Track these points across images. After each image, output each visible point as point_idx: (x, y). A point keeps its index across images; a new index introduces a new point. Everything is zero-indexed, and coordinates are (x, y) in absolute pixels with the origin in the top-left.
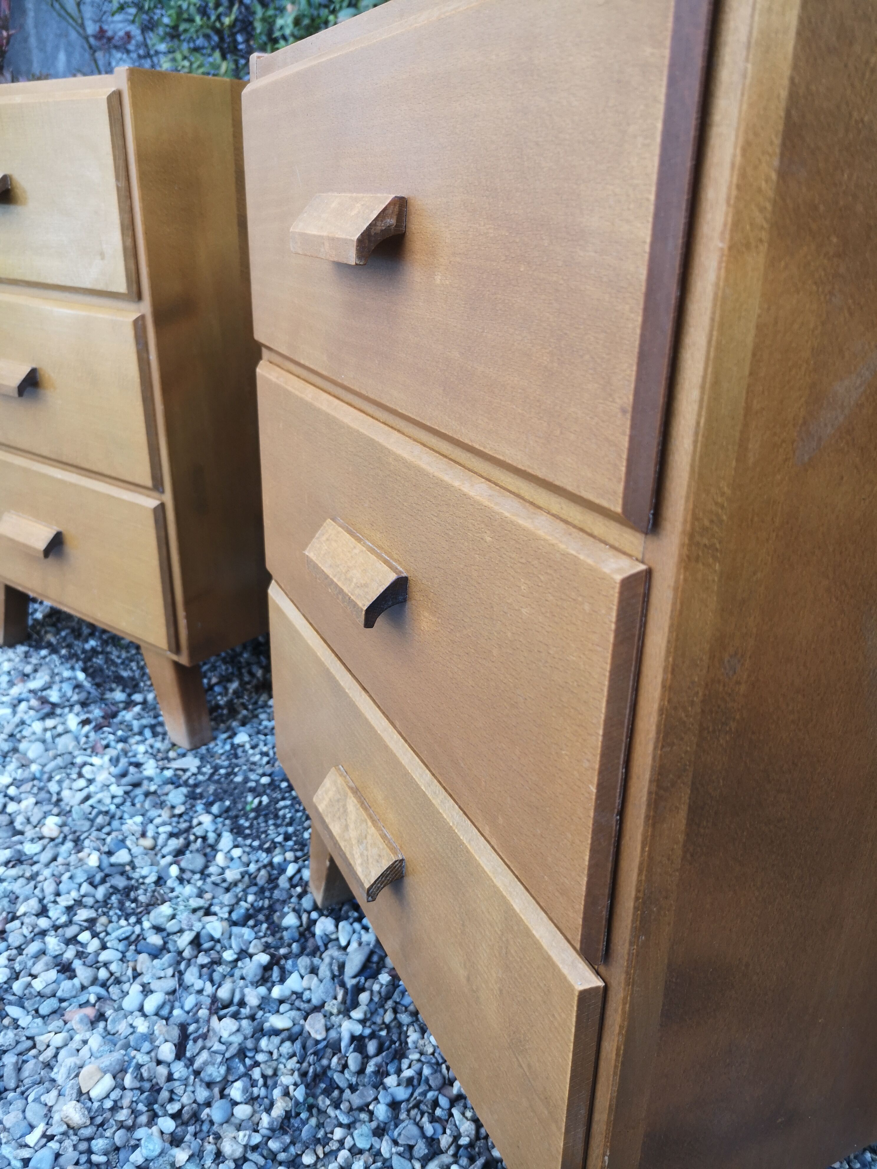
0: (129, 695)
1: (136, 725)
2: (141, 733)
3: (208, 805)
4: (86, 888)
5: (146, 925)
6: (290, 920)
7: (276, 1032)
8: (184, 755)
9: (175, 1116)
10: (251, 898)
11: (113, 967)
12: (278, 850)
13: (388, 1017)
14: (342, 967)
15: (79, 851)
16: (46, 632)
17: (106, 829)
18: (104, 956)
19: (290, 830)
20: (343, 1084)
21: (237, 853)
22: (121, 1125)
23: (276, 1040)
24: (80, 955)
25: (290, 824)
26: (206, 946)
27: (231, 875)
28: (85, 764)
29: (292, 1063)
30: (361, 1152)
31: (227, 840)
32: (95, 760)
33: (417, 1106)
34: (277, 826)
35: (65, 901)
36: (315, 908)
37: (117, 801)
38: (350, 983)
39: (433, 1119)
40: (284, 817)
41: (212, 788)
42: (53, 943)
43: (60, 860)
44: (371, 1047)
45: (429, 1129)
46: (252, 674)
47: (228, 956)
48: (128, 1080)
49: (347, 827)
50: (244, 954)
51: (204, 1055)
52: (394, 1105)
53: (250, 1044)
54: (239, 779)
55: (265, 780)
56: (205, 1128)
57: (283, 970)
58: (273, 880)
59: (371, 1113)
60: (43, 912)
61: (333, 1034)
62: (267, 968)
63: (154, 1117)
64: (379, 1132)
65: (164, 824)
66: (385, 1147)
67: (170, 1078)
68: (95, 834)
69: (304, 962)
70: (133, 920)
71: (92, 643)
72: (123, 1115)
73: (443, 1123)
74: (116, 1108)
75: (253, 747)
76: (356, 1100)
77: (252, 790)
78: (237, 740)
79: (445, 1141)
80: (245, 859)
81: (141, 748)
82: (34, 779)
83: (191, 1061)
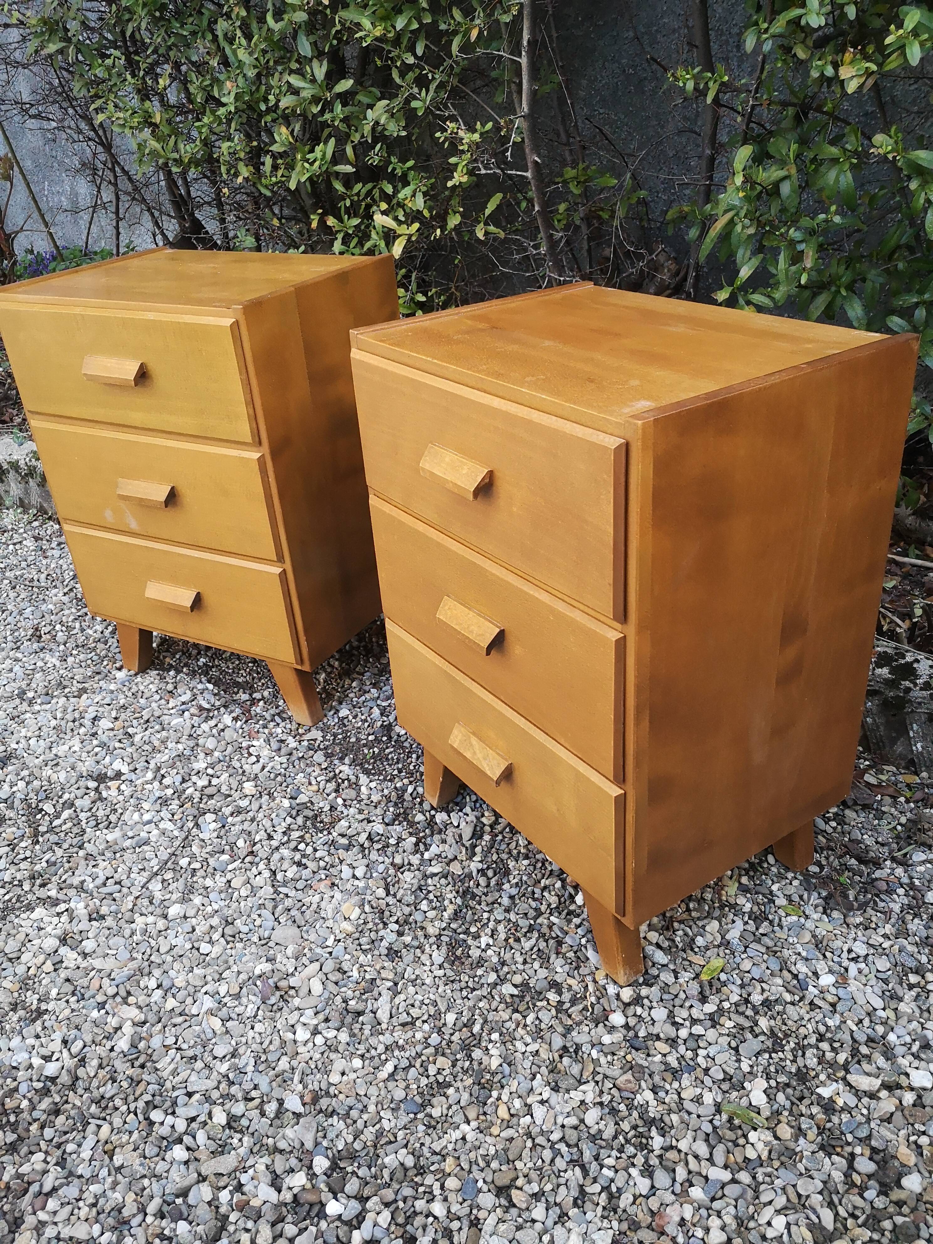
0: (251, 695)
1: (268, 716)
2: (273, 720)
3: (341, 759)
4: (289, 820)
5: (335, 834)
6: (420, 817)
7: (436, 875)
8: (309, 730)
9: (397, 922)
10: (391, 809)
11: (327, 859)
12: (397, 780)
13: (495, 857)
14: (460, 836)
15: (274, 800)
16: (165, 657)
17: (285, 784)
18: (318, 854)
19: (400, 766)
20: (480, 894)
21: (373, 785)
22: (370, 930)
23: (437, 878)
24: (303, 856)
25: (398, 763)
26: (376, 839)
27: (375, 798)
28: (249, 747)
29: (450, 887)
30: (500, 922)
31: (363, 779)
32: (255, 743)
33: (524, 895)
34: (390, 765)
35: (280, 829)
36: (433, 808)
37: (284, 766)
38: (468, 844)
39: (534, 900)
40: (392, 759)
41: (337, 749)
42: (285, 852)
43: (264, 807)
44: (490, 873)
45: (534, 904)
46: (332, 667)
47: (392, 841)
48: (367, 908)
49: (475, 753)
50: (400, 839)
51: (401, 891)
52: (512, 897)
53: (422, 883)
54: (353, 740)
55: (371, 738)
56: (413, 925)
57: (425, 844)
58: (400, 797)
59: (500, 904)
60: (270, 837)
61: (466, 870)
62: (416, 844)
63: (385, 924)
64: (507, 911)
65: (319, 775)
66: (512, 917)
67: (388, 905)
68: (279, 789)
69: (437, 837)
70: (325, 833)
71: (203, 660)
72: (370, 925)
73: (540, 900)
74: (365, 923)
75: (355, 717)
76: (490, 899)
77: (365, 745)
78: (341, 715)
79: (543, 908)
80: (379, 787)
81: (279, 730)
82: (220, 761)
83: (395, 896)
